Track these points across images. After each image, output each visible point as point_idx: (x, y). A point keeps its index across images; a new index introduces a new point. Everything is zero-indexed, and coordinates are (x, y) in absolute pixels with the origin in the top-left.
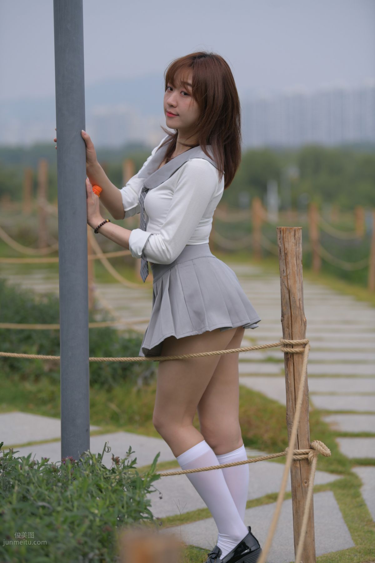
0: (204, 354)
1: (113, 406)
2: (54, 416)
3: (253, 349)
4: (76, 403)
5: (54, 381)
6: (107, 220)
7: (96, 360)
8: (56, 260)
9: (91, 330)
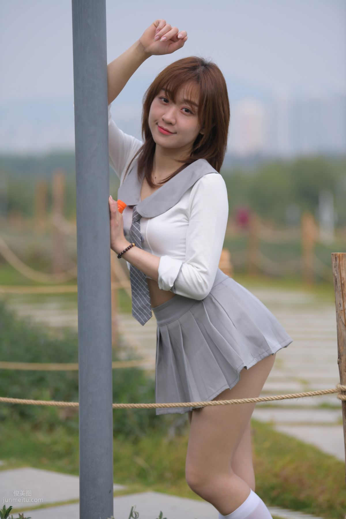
0: (249, 401)
1: (140, 461)
2: (71, 472)
3: (306, 396)
4: (97, 459)
5: (71, 431)
6: (134, 244)
7: (126, 406)
8: (74, 289)
9: (115, 372)
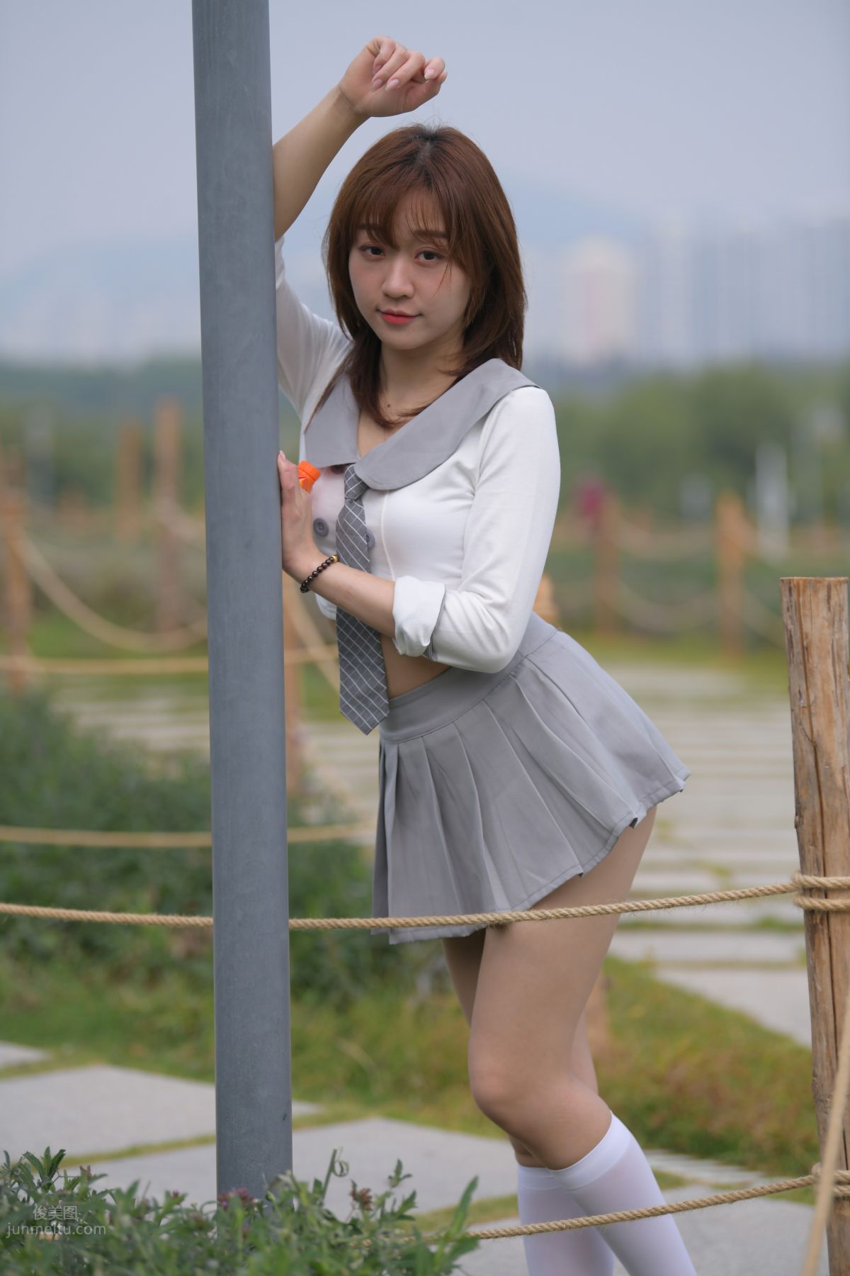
0: (595, 910)
1: (354, 1050)
2: (199, 1075)
4: (255, 1045)
5: (197, 984)
6: (333, 558)
7: (318, 925)
8: (200, 665)
9: (293, 851)
